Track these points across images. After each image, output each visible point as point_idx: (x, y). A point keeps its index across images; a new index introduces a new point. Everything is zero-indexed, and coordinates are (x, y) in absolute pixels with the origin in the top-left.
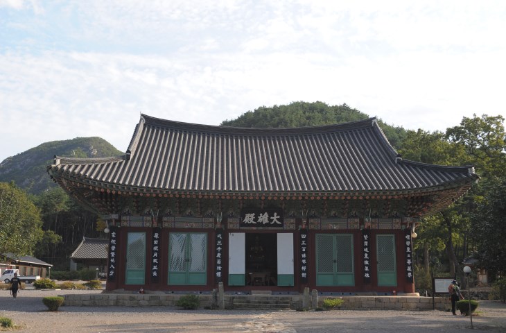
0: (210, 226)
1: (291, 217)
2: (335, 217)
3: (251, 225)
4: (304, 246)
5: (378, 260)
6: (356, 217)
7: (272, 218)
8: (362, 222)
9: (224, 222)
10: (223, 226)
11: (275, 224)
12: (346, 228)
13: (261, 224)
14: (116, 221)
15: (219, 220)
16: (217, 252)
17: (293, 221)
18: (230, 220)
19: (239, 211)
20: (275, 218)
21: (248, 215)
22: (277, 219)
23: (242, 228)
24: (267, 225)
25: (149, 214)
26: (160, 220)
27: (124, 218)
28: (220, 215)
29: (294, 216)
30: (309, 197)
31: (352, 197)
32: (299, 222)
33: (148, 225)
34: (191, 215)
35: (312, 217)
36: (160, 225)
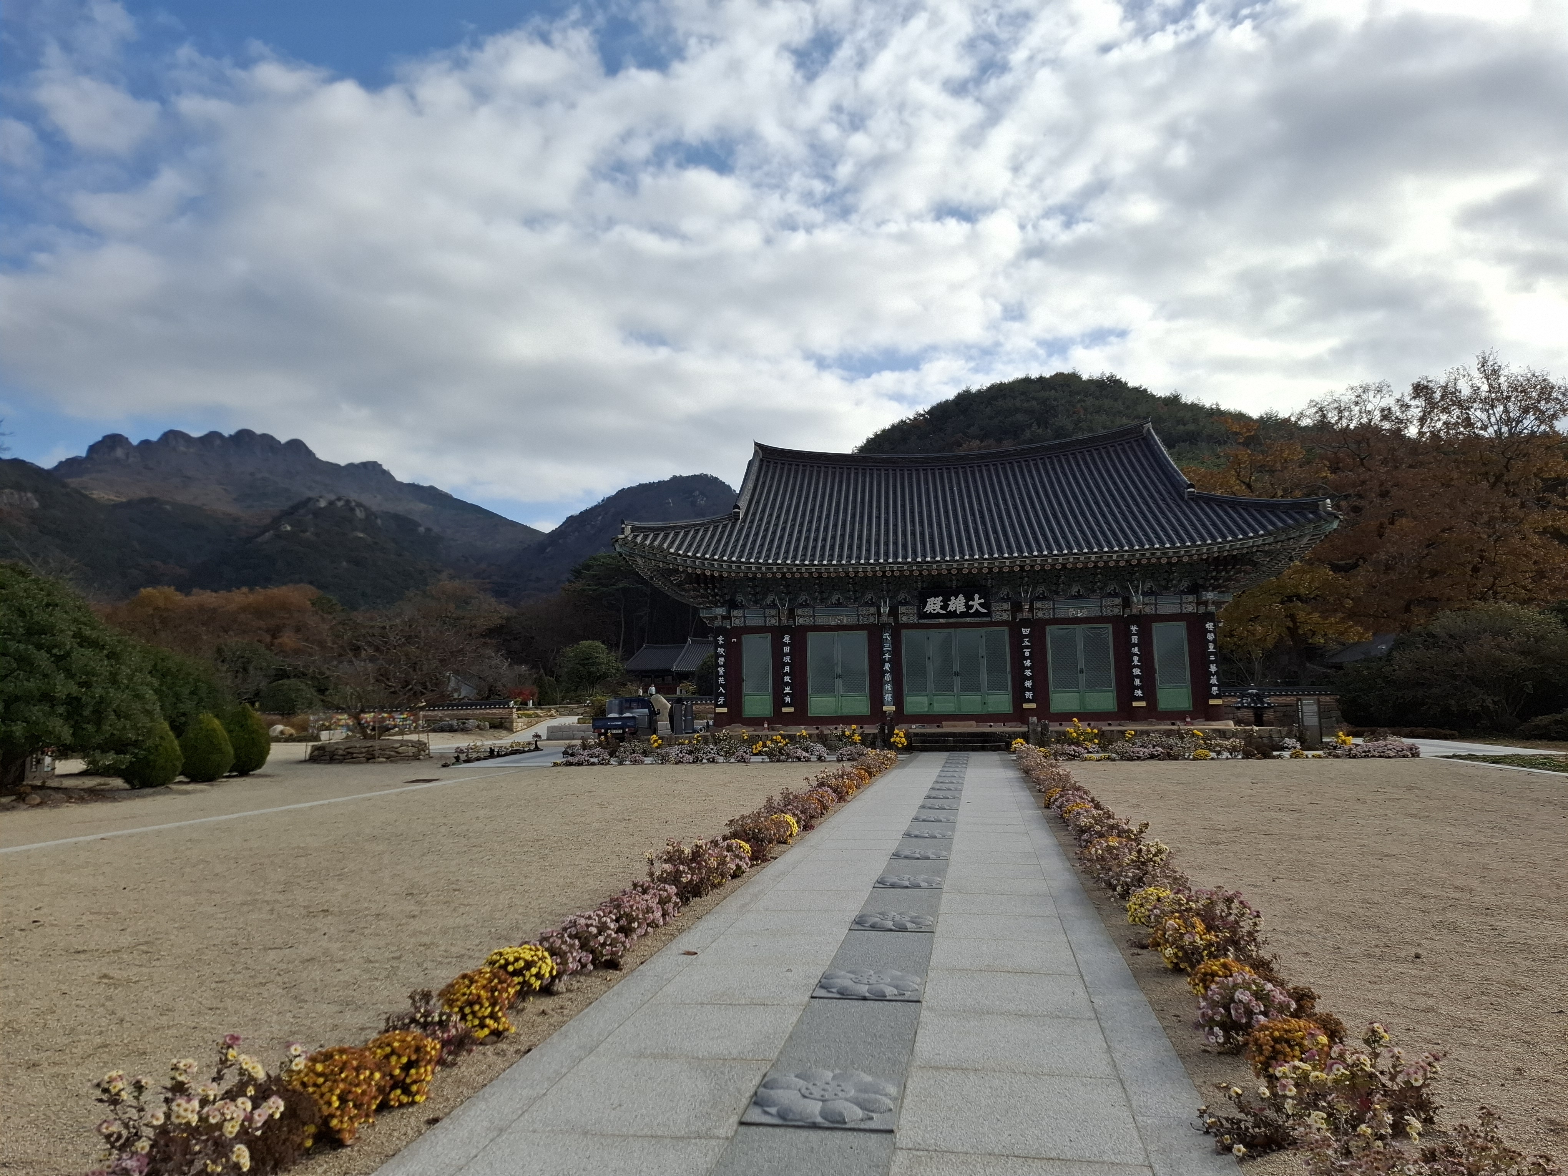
0: (871, 620)
1: (1003, 600)
2: (1079, 596)
3: (938, 616)
4: (1027, 647)
5: (1157, 666)
6: (1116, 595)
7: (970, 603)
8: (1127, 603)
9: (894, 612)
10: (891, 620)
11: (977, 614)
12: (1098, 614)
13: (953, 614)
14: (724, 618)
15: (884, 610)
16: (884, 661)
17: (1007, 606)
18: (902, 609)
19: (916, 593)
20: (977, 602)
21: (930, 601)
22: (979, 604)
23: (921, 621)
24: (964, 615)
25: (773, 606)
26: (791, 614)
27: (735, 613)
28: (885, 602)
29: (1009, 598)
30: (1032, 566)
31: (1106, 562)
32: (1017, 607)
33: (773, 622)
34: (839, 604)
35: (1038, 599)
36: (791, 621)
